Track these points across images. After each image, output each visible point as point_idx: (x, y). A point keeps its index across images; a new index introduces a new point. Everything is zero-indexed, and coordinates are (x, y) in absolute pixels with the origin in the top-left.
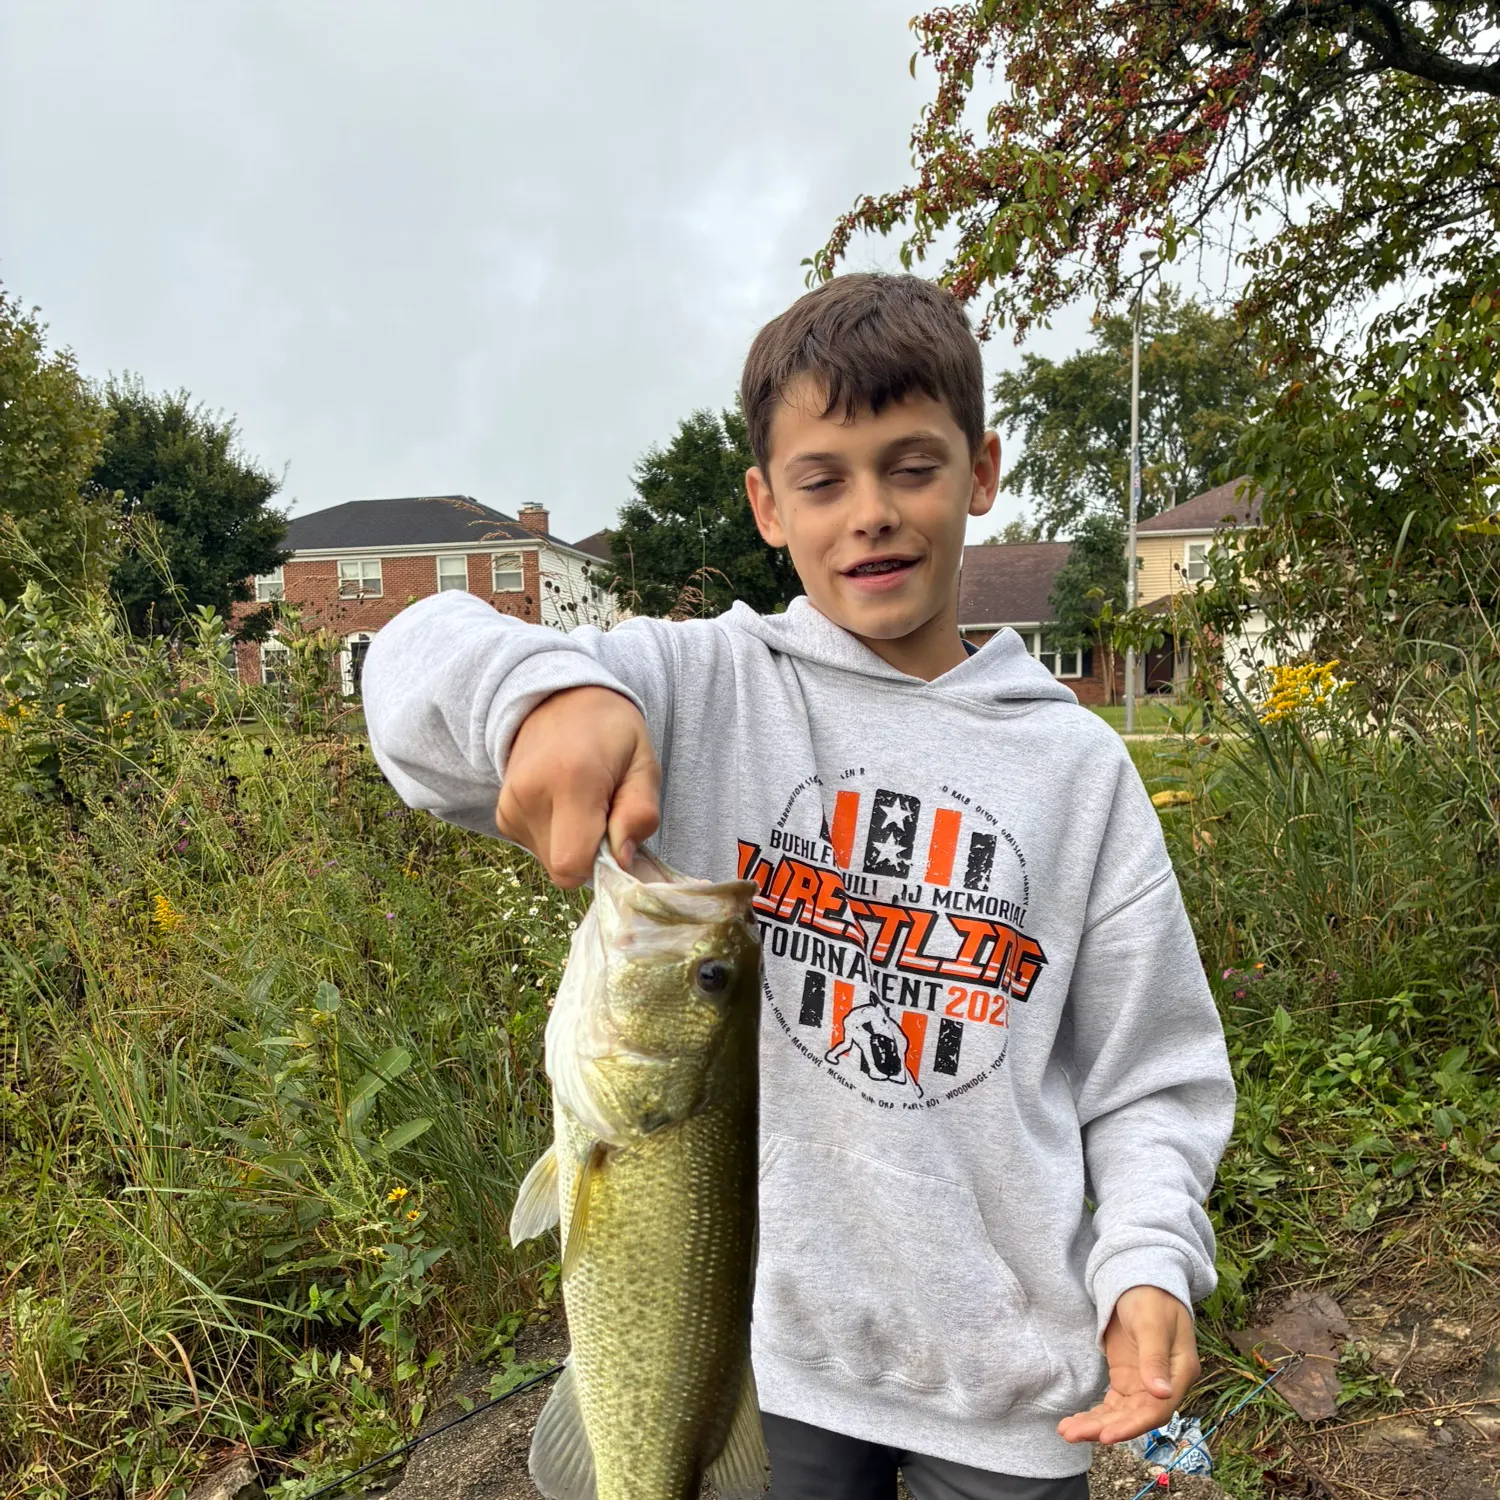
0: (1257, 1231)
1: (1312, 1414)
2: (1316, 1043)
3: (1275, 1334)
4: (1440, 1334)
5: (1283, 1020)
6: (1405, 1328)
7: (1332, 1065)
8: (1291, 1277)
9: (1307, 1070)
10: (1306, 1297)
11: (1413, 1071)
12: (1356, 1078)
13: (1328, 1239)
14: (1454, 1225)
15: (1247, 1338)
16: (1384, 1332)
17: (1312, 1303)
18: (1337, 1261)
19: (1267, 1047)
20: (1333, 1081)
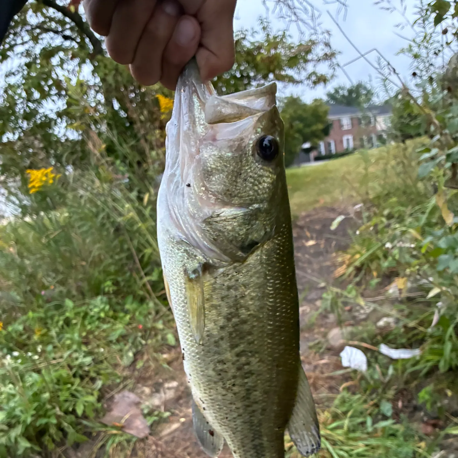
0: (93, 380)
1: (142, 435)
2: (84, 308)
3: (116, 413)
4: (169, 389)
5: (69, 303)
6: (158, 391)
7: (92, 313)
8: (112, 390)
9: (84, 317)
10: (120, 395)
11: (118, 308)
12: (102, 315)
13: (118, 372)
14: (156, 351)
15: (107, 419)
16: (151, 395)
17: (124, 396)
18: (125, 378)
19: (67, 314)
20: (95, 319)
